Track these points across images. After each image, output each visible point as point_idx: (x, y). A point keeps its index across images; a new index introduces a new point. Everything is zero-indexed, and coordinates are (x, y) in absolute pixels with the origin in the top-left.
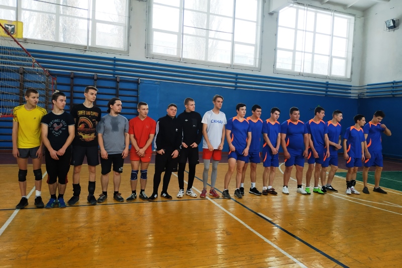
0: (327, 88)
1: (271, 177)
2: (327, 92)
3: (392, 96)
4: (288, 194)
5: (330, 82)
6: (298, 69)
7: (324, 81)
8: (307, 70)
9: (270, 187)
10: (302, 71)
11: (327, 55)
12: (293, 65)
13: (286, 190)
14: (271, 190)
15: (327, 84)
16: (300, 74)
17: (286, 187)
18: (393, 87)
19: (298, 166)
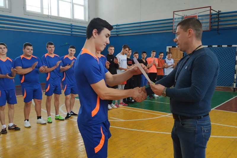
0: (72, 29)
1: (10, 114)
2: (72, 32)
3: (116, 35)
4: (30, 127)
5: (73, 24)
6: (46, 12)
7: (69, 23)
8: (54, 14)
9: (11, 125)
10: (50, 14)
11: (69, 2)
12: (42, 8)
13: (28, 124)
14: (13, 127)
15: (72, 25)
16: (48, 16)
17: (26, 121)
18: (117, 29)
19: (36, 100)
